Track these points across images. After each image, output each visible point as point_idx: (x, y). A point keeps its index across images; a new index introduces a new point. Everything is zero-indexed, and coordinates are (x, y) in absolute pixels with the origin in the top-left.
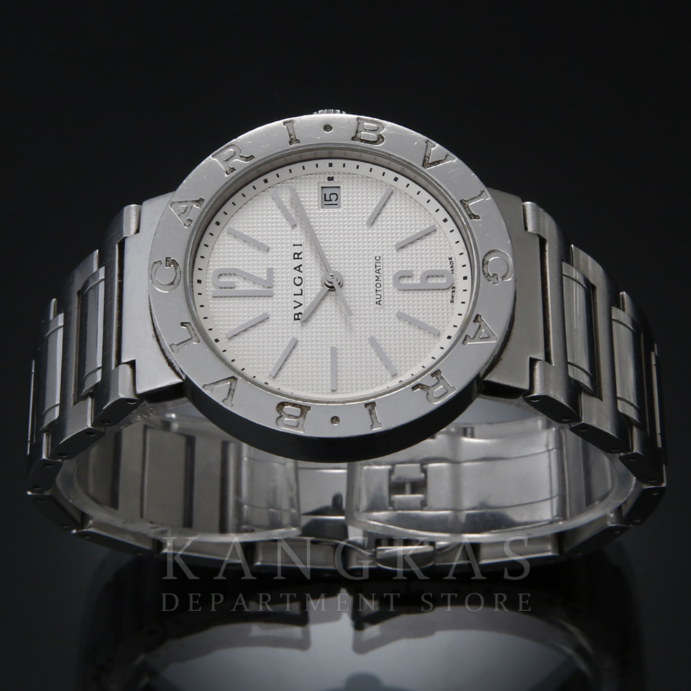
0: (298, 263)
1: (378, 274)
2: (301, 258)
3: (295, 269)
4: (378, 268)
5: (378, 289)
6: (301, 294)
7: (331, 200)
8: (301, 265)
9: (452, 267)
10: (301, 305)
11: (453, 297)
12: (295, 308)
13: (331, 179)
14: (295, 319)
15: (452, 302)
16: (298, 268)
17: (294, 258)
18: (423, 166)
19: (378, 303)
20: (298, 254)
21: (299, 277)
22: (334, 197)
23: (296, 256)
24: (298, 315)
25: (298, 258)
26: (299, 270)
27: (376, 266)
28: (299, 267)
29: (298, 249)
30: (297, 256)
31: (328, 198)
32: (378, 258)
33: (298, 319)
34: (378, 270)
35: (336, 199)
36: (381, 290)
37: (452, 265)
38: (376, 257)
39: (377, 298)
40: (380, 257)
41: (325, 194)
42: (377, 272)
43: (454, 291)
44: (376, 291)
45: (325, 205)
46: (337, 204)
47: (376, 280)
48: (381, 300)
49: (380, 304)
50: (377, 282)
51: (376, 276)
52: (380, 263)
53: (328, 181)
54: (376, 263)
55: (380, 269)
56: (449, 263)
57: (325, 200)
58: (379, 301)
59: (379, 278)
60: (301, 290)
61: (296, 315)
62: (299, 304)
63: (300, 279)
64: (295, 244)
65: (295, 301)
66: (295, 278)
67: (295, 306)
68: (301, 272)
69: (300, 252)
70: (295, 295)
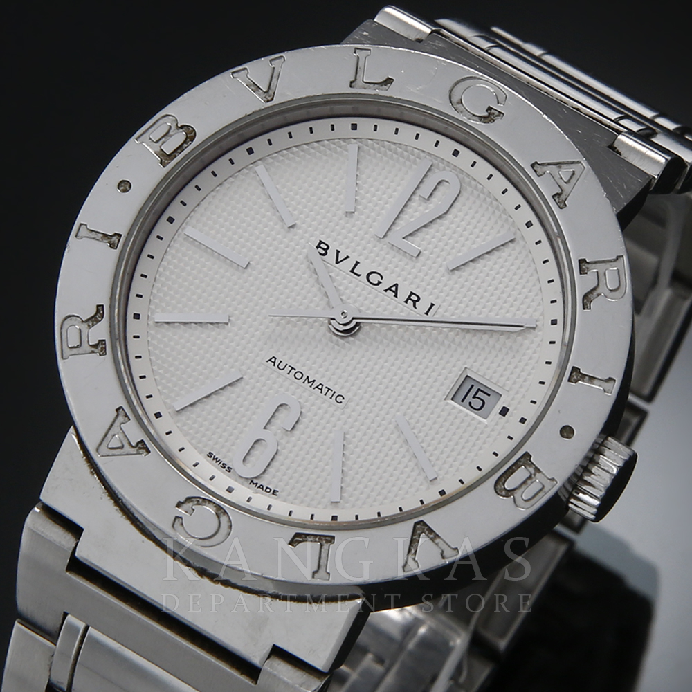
0: (403, 295)
1: (316, 384)
2: (406, 302)
3: (396, 285)
4: (325, 390)
5: (293, 371)
6: (352, 271)
7: (474, 397)
8: (396, 296)
9: (261, 487)
10: (337, 262)
11: (215, 459)
12: (338, 252)
13: (504, 411)
14: (321, 242)
15: (210, 455)
16: (394, 289)
17: (412, 294)
18: (422, 522)
19: (273, 360)
20: (414, 302)
21: (379, 283)
22: (477, 403)
23: (414, 298)
24: (326, 250)
25: (409, 298)
26: (390, 289)
27: (329, 389)
28: (396, 292)
29: (423, 306)
30: (413, 299)
31: (480, 395)
32: (339, 399)
33: (318, 247)
34: (321, 389)
35: (472, 405)
36: (289, 374)
37: (264, 489)
38: (343, 398)
39: (281, 362)
40: (341, 402)
41: (489, 395)
42: (320, 387)
43: (224, 468)
44: (292, 368)
45: (472, 386)
46: (463, 401)
47: (308, 378)
48: (274, 365)
49: (270, 360)
50: (305, 377)
51: (314, 381)
52: (331, 398)
53: (504, 407)
54: (335, 392)
55: (321, 392)
56: (269, 486)
57: (479, 390)
58: (274, 362)
59: (309, 382)
60: (359, 275)
61: (325, 247)
62: (339, 260)
63: (377, 282)
64: (434, 307)
65: (348, 257)
66: (382, 278)
67: (340, 254)
68: (386, 291)
69: (417, 306)
70: (357, 263)
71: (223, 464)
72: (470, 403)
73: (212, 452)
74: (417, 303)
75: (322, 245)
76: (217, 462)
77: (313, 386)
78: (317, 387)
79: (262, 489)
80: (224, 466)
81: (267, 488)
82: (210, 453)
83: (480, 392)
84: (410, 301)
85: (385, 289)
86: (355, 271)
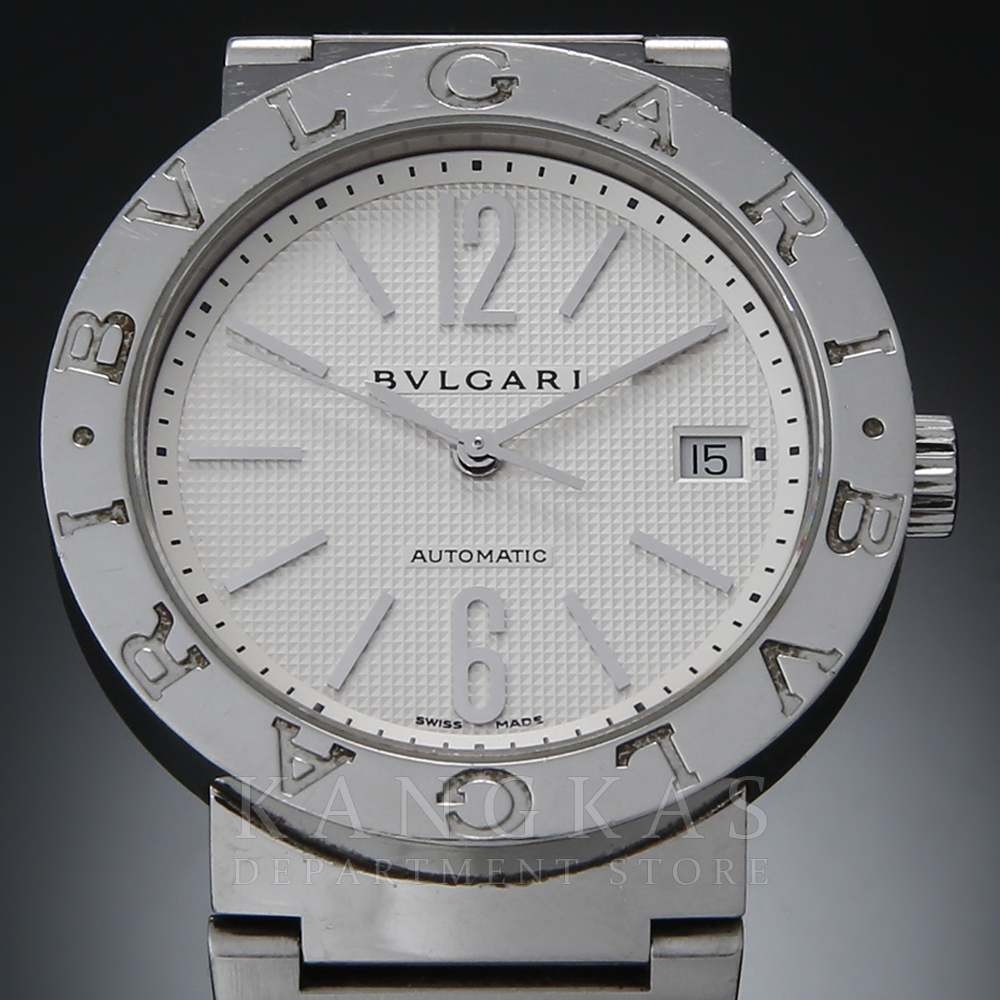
0: (530, 380)
1: (495, 556)
2: (540, 387)
3: (513, 374)
4: (513, 556)
5: (455, 555)
6: (444, 387)
7: (707, 459)
8: (522, 387)
9: (515, 723)
10: (417, 386)
11: (431, 722)
12: (408, 373)
13: (760, 454)
14: (378, 373)
15: (420, 721)
16: (514, 379)
17: (541, 373)
19: (418, 555)
20: (551, 381)
21: (489, 382)
22: (716, 465)
23: (546, 376)
24: (390, 379)
25: (541, 381)
26: (508, 382)
27: (517, 552)
28: (518, 382)
29: (565, 381)
30: (548, 378)
31: (712, 452)
32: (539, 556)
33: (378, 380)
34: (507, 557)
35: (712, 470)
36: (451, 561)
37: (520, 722)
38: (544, 553)
39: (431, 552)
40: (544, 559)
41: (724, 446)
42: (504, 555)
43: (450, 726)
44: (451, 552)
45: (695, 447)
46: (695, 472)
47: (480, 552)
48: (425, 561)
49: (415, 557)
50: (475, 555)
51: (491, 552)
52: (527, 561)
53: (757, 449)
54: (527, 552)
55: (510, 561)
56: (524, 717)
57: (706, 447)
58: (423, 557)
59: (485, 558)
60: (456, 388)
61: (388, 376)
62: (417, 382)
63: (485, 384)
64: (580, 374)
65: (425, 373)
66: (488, 374)
67: (412, 374)
68: (504, 387)
69: (558, 385)
70: (443, 373)
71: (445, 723)
72: (707, 470)
73: (420, 716)
74: (555, 381)
75: (382, 376)
76: (434, 724)
77: (495, 559)
78: (500, 557)
79: (518, 724)
80: (448, 724)
81: (523, 720)
82: (418, 718)
83: (710, 449)
84: (544, 384)
85: (502, 385)
86: (447, 385)
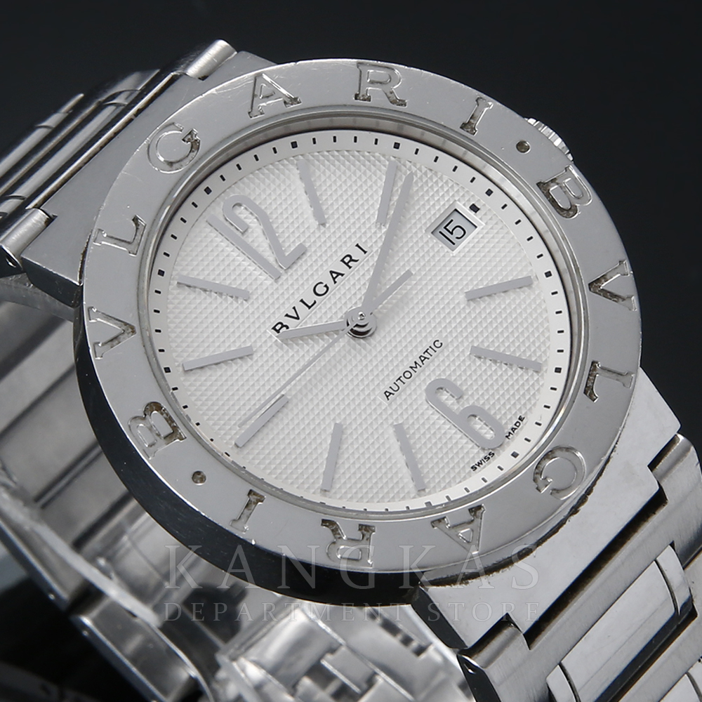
0: (342, 268)
1: (420, 362)
2: (350, 267)
3: (332, 272)
4: (426, 355)
5: (402, 379)
6: (309, 307)
7: (452, 233)
8: (342, 275)
9: (513, 429)
10: (298, 318)
11: (479, 464)
12: (287, 315)
13: (474, 208)
14: (274, 328)
15: (474, 468)
16: (335, 275)
17: (343, 261)
18: (590, 285)
19: (388, 395)
20: (351, 260)
21: (326, 286)
22: (458, 232)
23: (347, 260)
24: (283, 326)
25: (347, 264)
26: (334, 279)
27: (426, 351)
28: (338, 274)
29: (356, 254)
30: (348, 261)
31: (449, 228)
32: (438, 344)
33: (278, 331)
34: (425, 358)
35: (459, 236)
36: (404, 383)
37: (515, 427)
38: (438, 341)
39: (391, 387)
40: (441, 344)
41: (452, 221)
42: (422, 359)
43: (489, 458)
44: (399, 379)
45: (440, 232)
46: (454, 244)
47: (411, 367)
48: (393, 394)
49: (387, 397)
50: (410, 370)
51: (416, 363)
52: (435, 351)
53: (470, 207)
54: (430, 347)
55: (428, 359)
56: (514, 423)
57: (445, 228)
58: (390, 394)
59: (416, 367)
60: (315, 302)
61: (280, 326)
62: (296, 316)
63: (325, 289)
64: (360, 245)
65: (294, 308)
66: (321, 283)
67: (289, 314)
68: (335, 282)
69: (356, 259)
70: (302, 301)
71: (485, 458)
72: (457, 238)
73: (472, 466)
74: (353, 258)
75: (277, 328)
76: (482, 464)
77: (421, 364)
78: (422, 361)
79: (515, 429)
80: (487, 458)
81: (515, 425)
82: (472, 468)
83: (447, 228)
84: (350, 264)
85: (333, 283)
86: (310, 305)
